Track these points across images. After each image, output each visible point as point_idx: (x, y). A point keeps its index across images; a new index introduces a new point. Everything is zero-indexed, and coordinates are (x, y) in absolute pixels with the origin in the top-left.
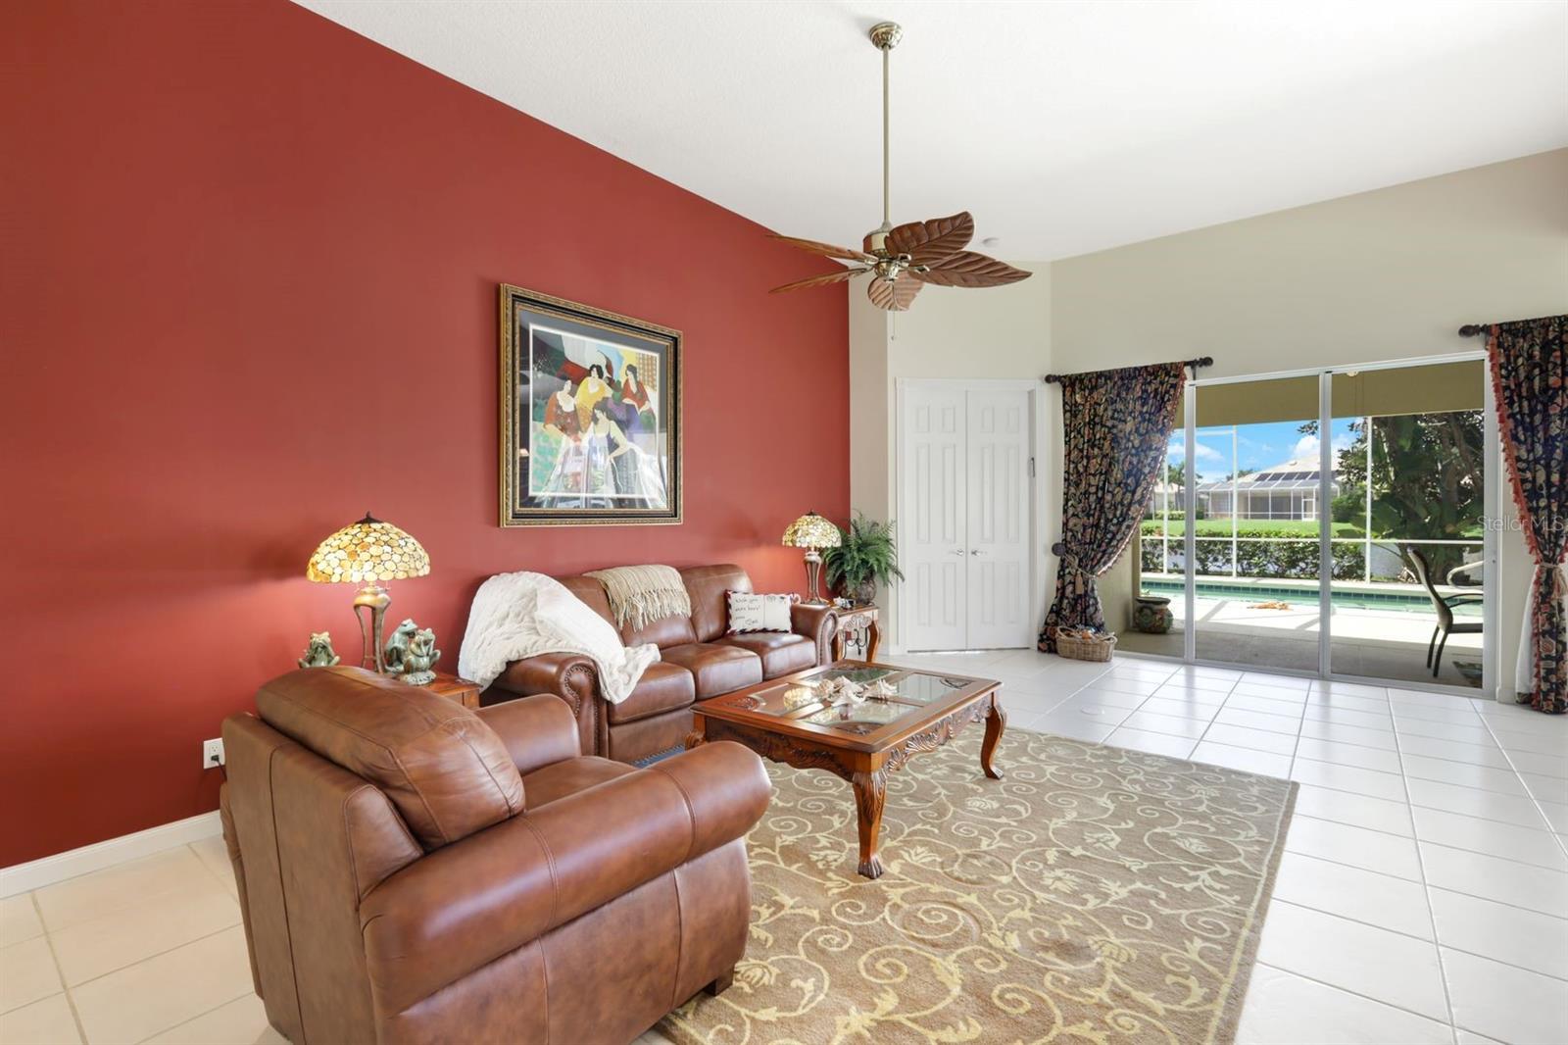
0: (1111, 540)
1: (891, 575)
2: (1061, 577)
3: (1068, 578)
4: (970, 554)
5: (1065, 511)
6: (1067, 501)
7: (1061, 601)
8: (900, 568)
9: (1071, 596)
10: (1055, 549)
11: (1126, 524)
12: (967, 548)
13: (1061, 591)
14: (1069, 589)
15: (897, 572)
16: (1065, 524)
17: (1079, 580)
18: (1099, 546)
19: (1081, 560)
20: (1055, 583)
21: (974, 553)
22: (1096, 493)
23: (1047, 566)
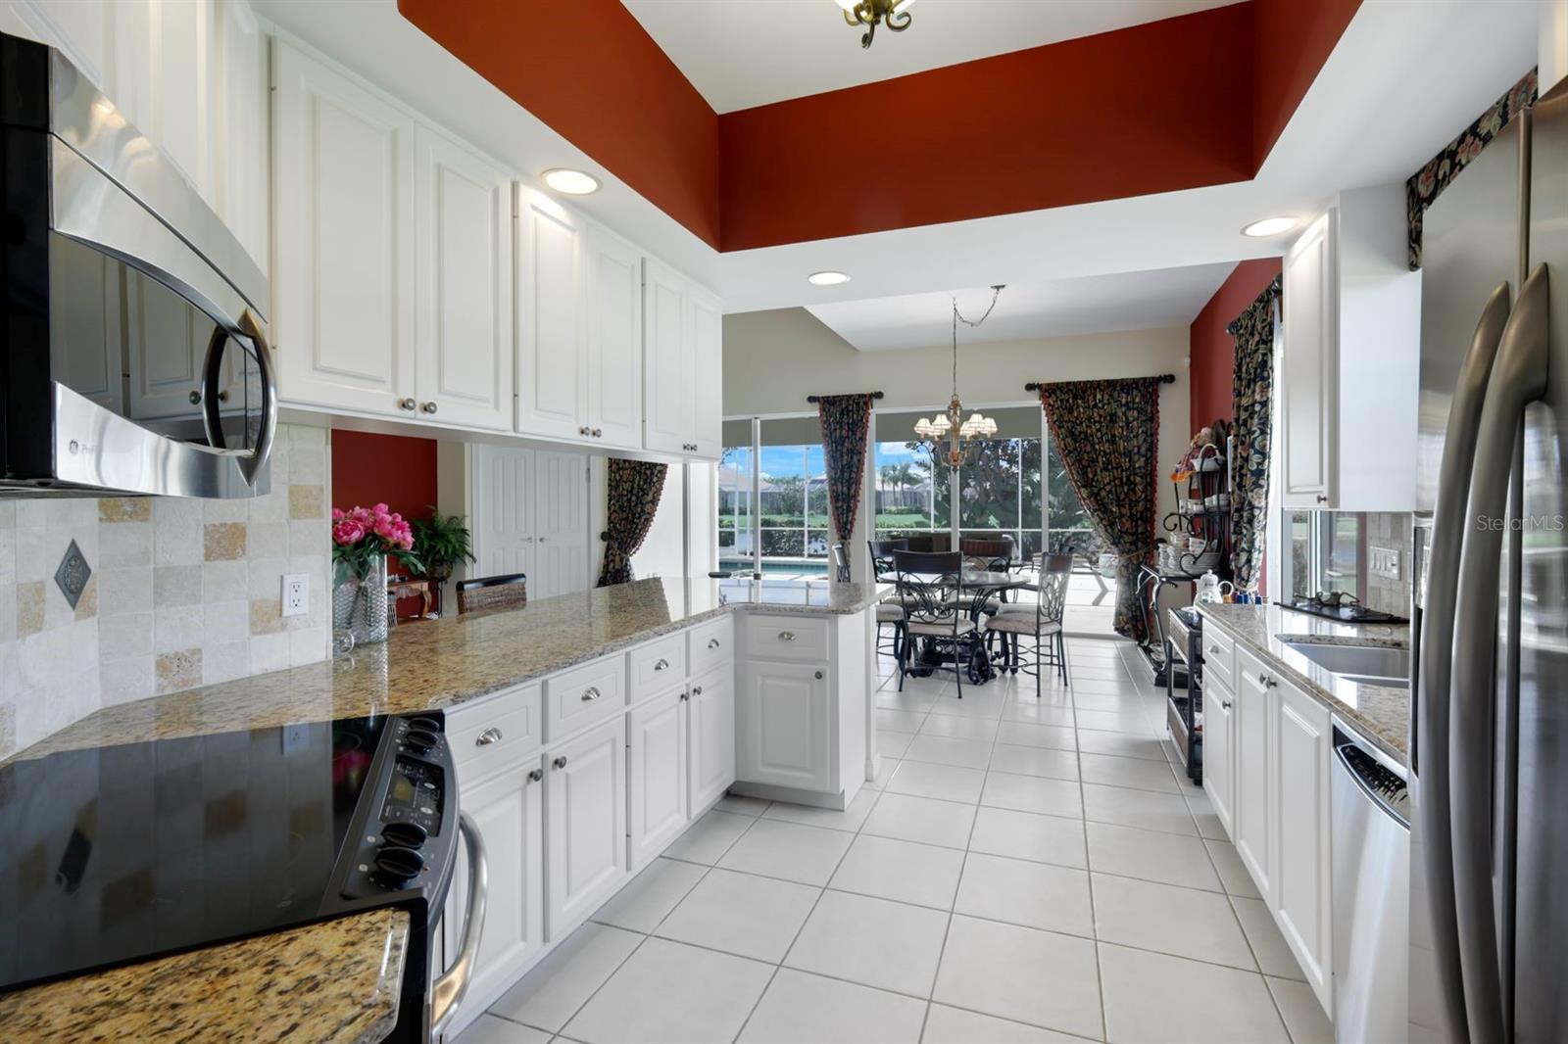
0: (635, 529)
1: (467, 559)
2: (606, 557)
3: (611, 558)
4: (538, 541)
5: (609, 508)
6: (610, 500)
7: (607, 574)
8: (475, 555)
9: (613, 571)
10: (604, 536)
11: (644, 517)
12: (535, 535)
13: (606, 566)
14: (612, 565)
15: (471, 556)
16: (609, 518)
17: (617, 558)
18: (629, 533)
19: (619, 544)
20: (603, 561)
21: (541, 540)
22: (627, 495)
23: (599, 547)
